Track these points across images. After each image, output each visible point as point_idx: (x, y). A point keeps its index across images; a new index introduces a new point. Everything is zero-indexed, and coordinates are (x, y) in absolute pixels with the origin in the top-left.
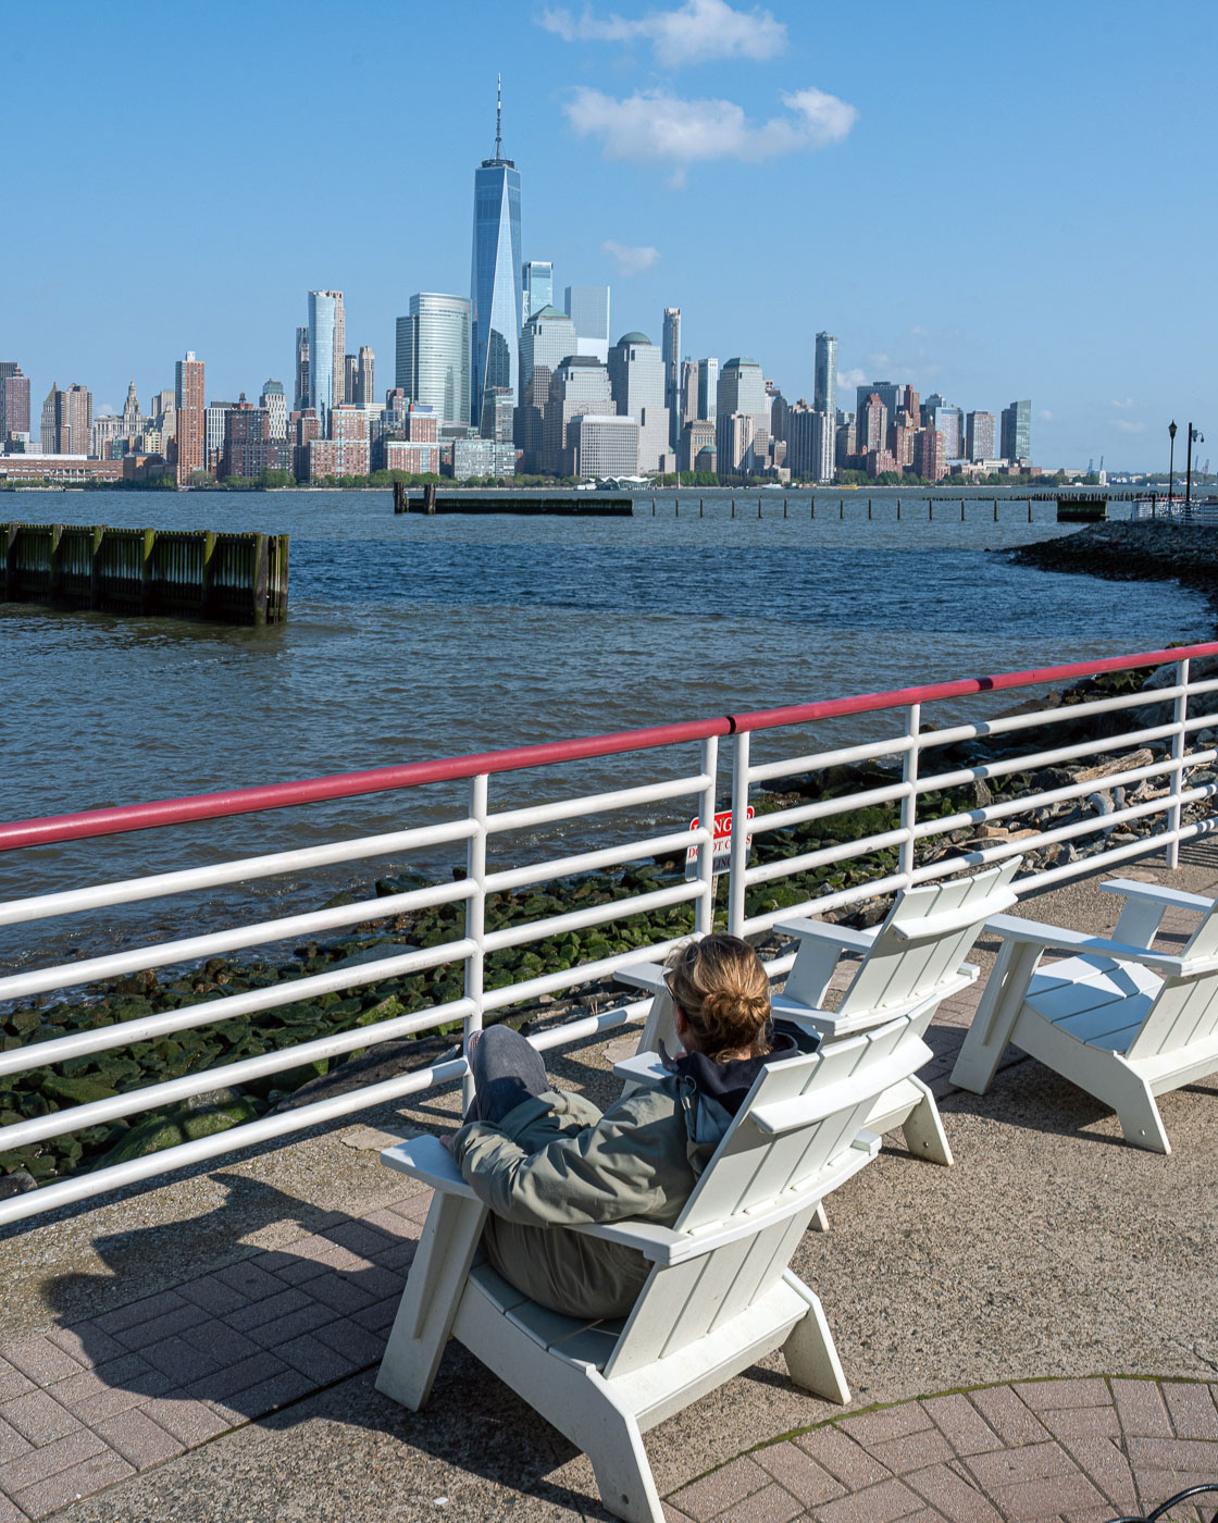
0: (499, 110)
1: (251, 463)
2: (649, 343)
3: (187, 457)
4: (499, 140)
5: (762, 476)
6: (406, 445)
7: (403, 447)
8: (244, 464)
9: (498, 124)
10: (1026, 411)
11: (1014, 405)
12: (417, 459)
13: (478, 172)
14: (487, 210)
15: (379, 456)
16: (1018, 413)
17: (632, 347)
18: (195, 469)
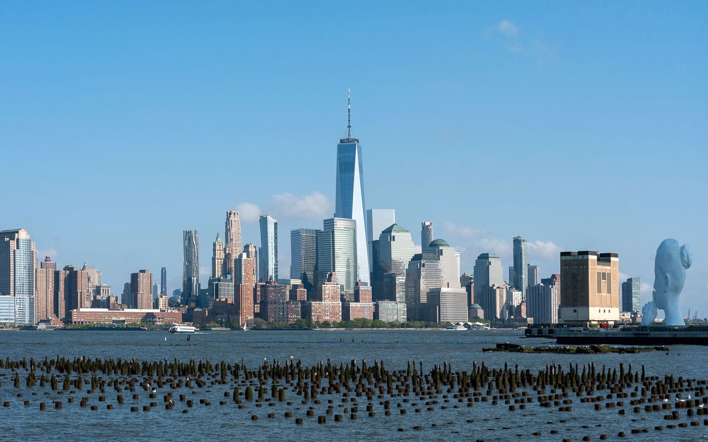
0: (349, 110)
1: (280, 315)
2: (448, 245)
3: (245, 311)
4: (349, 127)
5: (519, 322)
6: (358, 304)
7: (357, 306)
8: (275, 315)
9: (349, 118)
10: (637, 283)
11: (630, 280)
12: (363, 312)
13: (338, 145)
14: (345, 168)
15: (346, 310)
16: (633, 285)
17: (441, 248)
18: (249, 318)
